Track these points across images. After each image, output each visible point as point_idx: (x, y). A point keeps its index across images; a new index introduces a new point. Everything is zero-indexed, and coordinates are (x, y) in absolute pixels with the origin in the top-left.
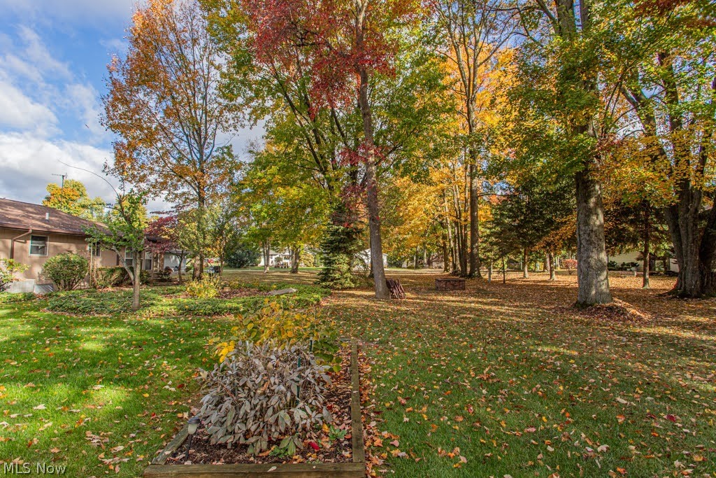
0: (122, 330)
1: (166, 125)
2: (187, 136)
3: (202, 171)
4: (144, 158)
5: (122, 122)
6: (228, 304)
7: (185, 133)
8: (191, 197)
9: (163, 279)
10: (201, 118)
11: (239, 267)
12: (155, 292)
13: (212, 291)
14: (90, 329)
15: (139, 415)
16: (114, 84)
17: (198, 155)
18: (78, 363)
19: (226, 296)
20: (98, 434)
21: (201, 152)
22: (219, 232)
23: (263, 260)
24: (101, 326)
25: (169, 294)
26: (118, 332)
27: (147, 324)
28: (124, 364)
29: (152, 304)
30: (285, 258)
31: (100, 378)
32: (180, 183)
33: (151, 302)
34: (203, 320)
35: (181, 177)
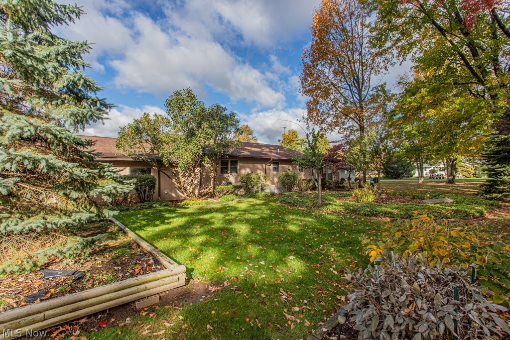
0: (310, 220)
1: (335, 82)
2: (349, 85)
3: (361, 107)
4: (324, 108)
5: (310, 87)
6: (383, 209)
7: (348, 84)
8: (355, 129)
9: (339, 187)
10: (359, 69)
11: (395, 178)
12: (333, 195)
13: (371, 197)
14: (294, 217)
15: (311, 286)
16: (305, 65)
17: (358, 98)
18: (285, 238)
19: (382, 202)
20: (287, 292)
21: (360, 95)
22: (376, 152)
23: (417, 172)
24: (300, 216)
25: (342, 197)
26: (308, 221)
27: (324, 217)
28: (308, 245)
29: (330, 204)
30: (440, 170)
31: (294, 251)
32: (346, 120)
33: (329, 202)
34: (363, 219)
35: (347, 115)
